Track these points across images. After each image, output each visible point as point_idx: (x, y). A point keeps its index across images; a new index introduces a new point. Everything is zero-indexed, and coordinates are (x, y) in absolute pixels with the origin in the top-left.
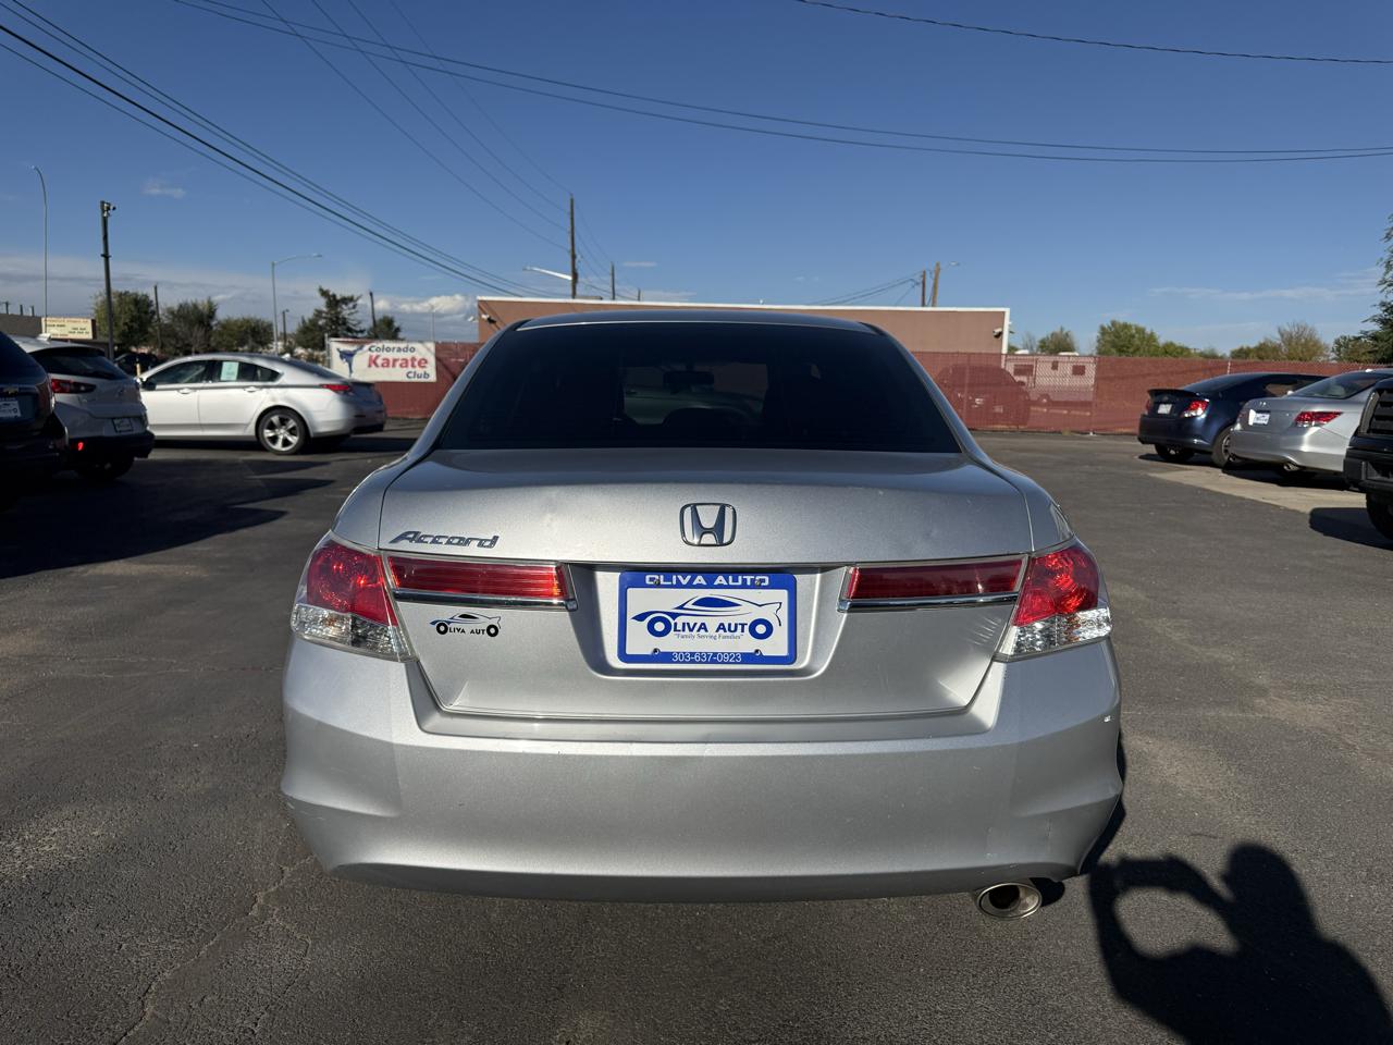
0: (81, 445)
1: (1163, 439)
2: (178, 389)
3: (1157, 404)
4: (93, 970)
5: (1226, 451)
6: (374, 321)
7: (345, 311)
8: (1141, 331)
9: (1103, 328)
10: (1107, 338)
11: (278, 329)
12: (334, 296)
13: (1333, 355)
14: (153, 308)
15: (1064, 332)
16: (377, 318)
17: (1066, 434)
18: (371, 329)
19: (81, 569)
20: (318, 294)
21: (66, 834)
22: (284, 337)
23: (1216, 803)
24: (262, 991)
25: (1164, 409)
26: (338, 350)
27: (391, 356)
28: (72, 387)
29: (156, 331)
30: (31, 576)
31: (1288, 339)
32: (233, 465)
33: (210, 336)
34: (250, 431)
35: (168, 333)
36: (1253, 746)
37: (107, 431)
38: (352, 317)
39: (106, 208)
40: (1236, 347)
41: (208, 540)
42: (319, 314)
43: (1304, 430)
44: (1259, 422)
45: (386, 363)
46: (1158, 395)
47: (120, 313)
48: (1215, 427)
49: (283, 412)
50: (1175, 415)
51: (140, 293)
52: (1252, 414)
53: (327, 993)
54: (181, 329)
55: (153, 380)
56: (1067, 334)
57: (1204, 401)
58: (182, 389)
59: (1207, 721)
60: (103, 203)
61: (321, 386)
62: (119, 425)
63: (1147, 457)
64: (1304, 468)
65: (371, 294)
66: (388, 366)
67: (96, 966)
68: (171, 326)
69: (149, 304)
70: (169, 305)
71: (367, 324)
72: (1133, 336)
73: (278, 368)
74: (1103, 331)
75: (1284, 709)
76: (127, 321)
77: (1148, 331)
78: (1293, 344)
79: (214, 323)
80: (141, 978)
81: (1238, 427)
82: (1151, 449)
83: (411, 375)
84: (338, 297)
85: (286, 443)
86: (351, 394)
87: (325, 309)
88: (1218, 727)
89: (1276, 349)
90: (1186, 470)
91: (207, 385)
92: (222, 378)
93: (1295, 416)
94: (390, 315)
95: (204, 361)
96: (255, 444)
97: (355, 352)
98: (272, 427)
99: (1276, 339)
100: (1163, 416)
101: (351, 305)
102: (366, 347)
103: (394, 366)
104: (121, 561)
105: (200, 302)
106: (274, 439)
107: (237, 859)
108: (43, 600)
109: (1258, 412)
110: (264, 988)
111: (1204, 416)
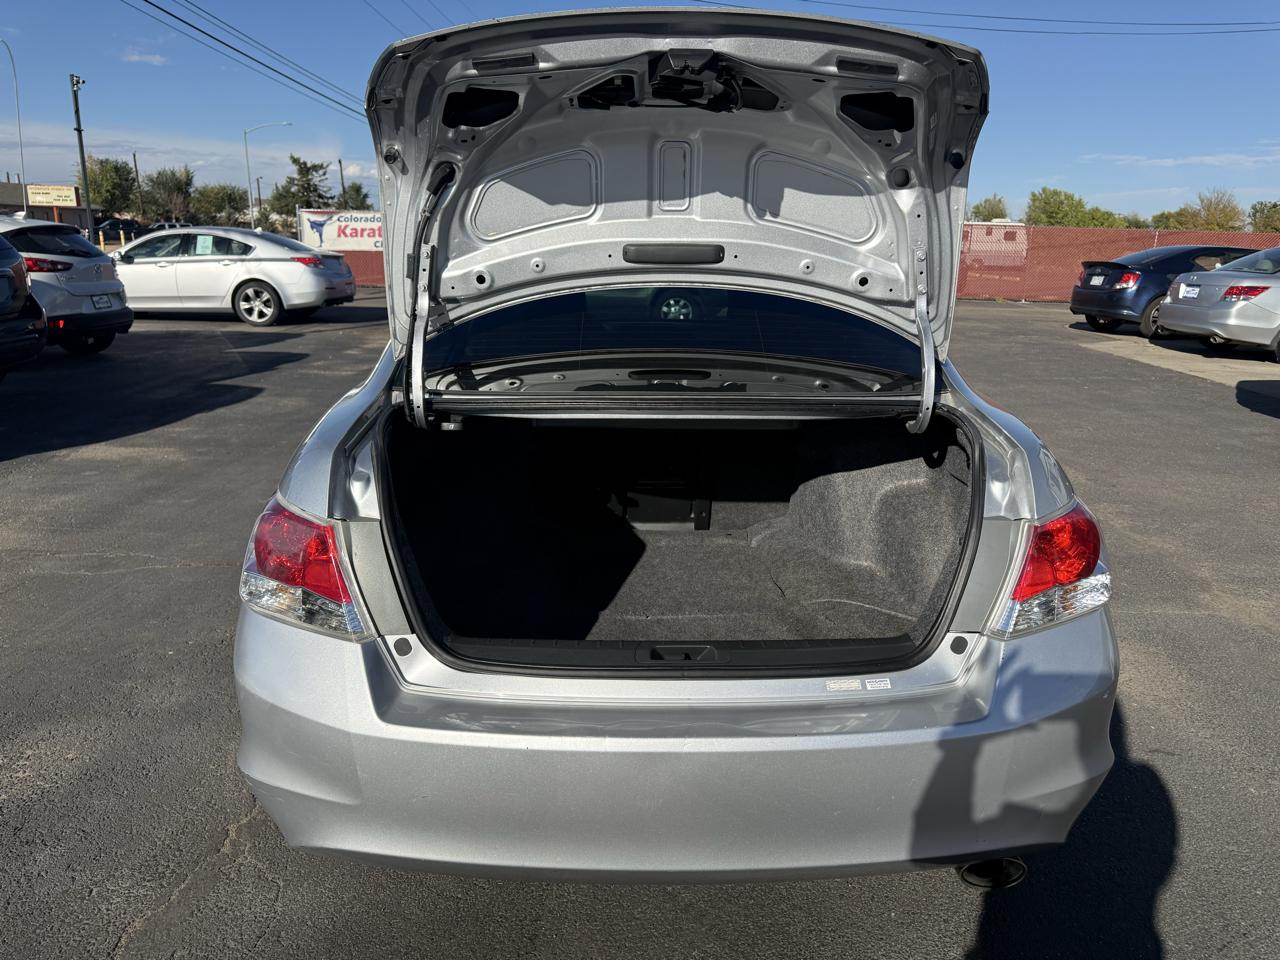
0: (61, 323)
1: (1094, 310)
2: (156, 263)
3: (1091, 276)
4: (63, 921)
5: (1155, 322)
6: (344, 188)
7: (316, 178)
8: (1069, 197)
9: (1034, 195)
10: (1037, 204)
11: (253, 196)
12: (305, 164)
13: (1249, 220)
14: (133, 175)
15: (998, 198)
16: (346, 185)
17: (1000, 300)
18: (341, 195)
19: (64, 452)
20: (290, 162)
21: (40, 758)
22: (260, 202)
23: (1172, 715)
24: (232, 944)
25: (1097, 281)
26: (309, 220)
27: (359, 226)
28: (50, 266)
29: (137, 198)
30: (14, 462)
31: (1208, 206)
32: (211, 338)
33: (189, 203)
34: (227, 304)
35: (149, 199)
36: (1201, 647)
37: (86, 309)
38: (322, 184)
39: (76, 82)
40: (1159, 213)
41: (184, 421)
42: (291, 181)
43: (1233, 304)
44: (1188, 295)
45: (355, 234)
46: (1091, 267)
47: (103, 179)
48: (1145, 298)
49: (259, 285)
50: (1107, 287)
51: (120, 161)
52: (1183, 287)
53: (298, 945)
54: (161, 195)
55: (132, 254)
56: (1000, 200)
57: (1135, 274)
58: (159, 262)
59: (1155, 619)
60: (73, 75)
61: (293, 259)
62: (98, 303)
63: (1077, 326)
64: (1230, 340)
65: (340, 162)
66: (356, 236)
67: (66, 916)
68: (150, 193)
69: (129, 173)
70: (148, 173)
71: (337, 191)
72: (1062, 203)
73: (251, 242)
74: (1034, 198)
75: (1227, 605)
76: (109, 188)
77: (1076, 197)
78: (1212, 210)
79: (191, 190)
80: (111, 929)
81: (1168, 300)
82: (1082, 318)
83: (378, 244)
84: (309, 165)
85: (261, 314)
86: (321, 267)
87: (296, 176)
88: (1166, 626)
89: (1195, 215)
90: (1115, 340)
91: (183, 259)
92: (197, 252)
93: (1224, 290)
94: (358, 182)
95: (179, 235)
96: (232, 316)
97: (325, 221)
98: (247, 299)
99: (1196, 205)
100: (1095, 287)
101: (321, 172)
102: (335, 218)
103: (362, 235)
104: (103, 443)
105: (177, 169)
106: (250, 311)
107: (210, 786)
108: (26, 487)
109: (1189, 285)
110: (235, 940)
111: (1135, 288)
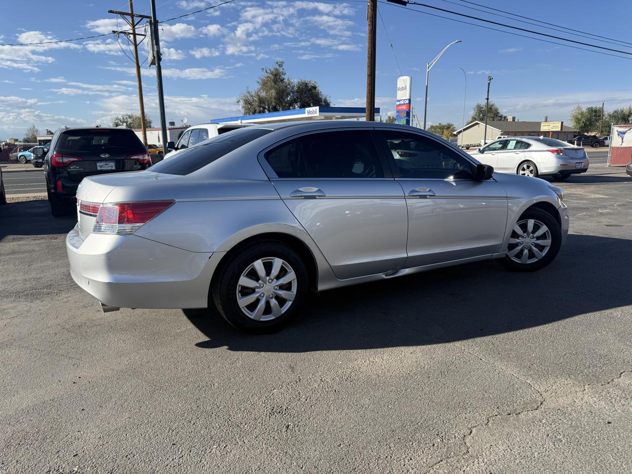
26: (617, 131)
29: (600, 124)
34: (514, 171)
49: (529, 163)
55: (486, 149)
61: (549, 151)
70: (609, 112)
73: (531, 142)
91: (503, 151)
92: (508, 148)
95: (504, 140)
97: (627, 131)
98: (523, 169)
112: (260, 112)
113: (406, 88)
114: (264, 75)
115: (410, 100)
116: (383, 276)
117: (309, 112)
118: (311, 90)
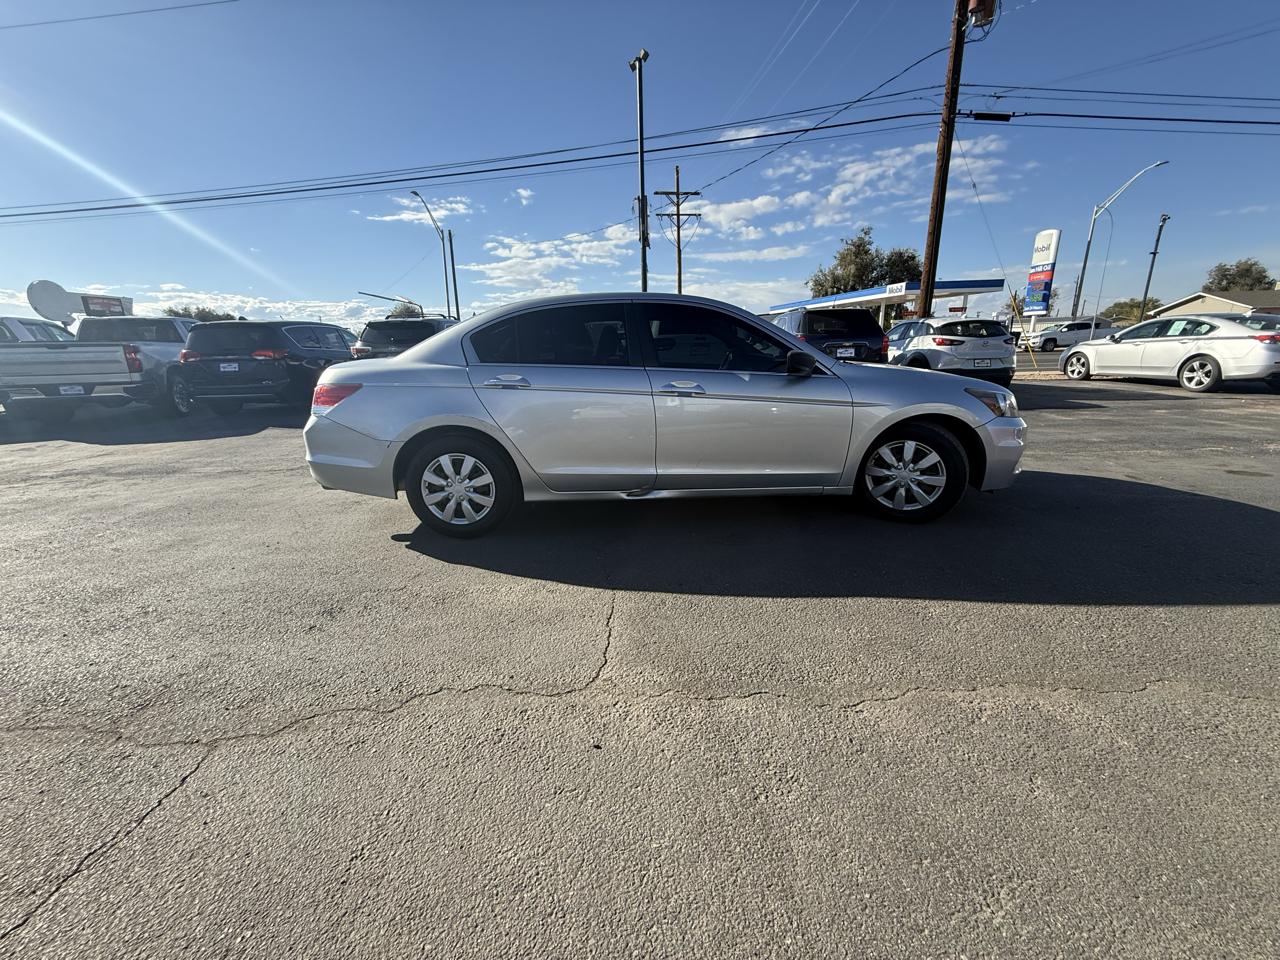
28: (949, 342)
34: (1173, 374)
61: (1251, 337)
62: (978, 363)
85: (1199, 383)
91: (1156, 339)
92: (1169, 334)
95: (1162, 321)
98: (1192, 370)
112: (833, 294)
113: (1048, 248)
114: (842, 248)
115: (1054, 265)
116: (624, 496)
117: (891, 291)
118: (907, 261)
